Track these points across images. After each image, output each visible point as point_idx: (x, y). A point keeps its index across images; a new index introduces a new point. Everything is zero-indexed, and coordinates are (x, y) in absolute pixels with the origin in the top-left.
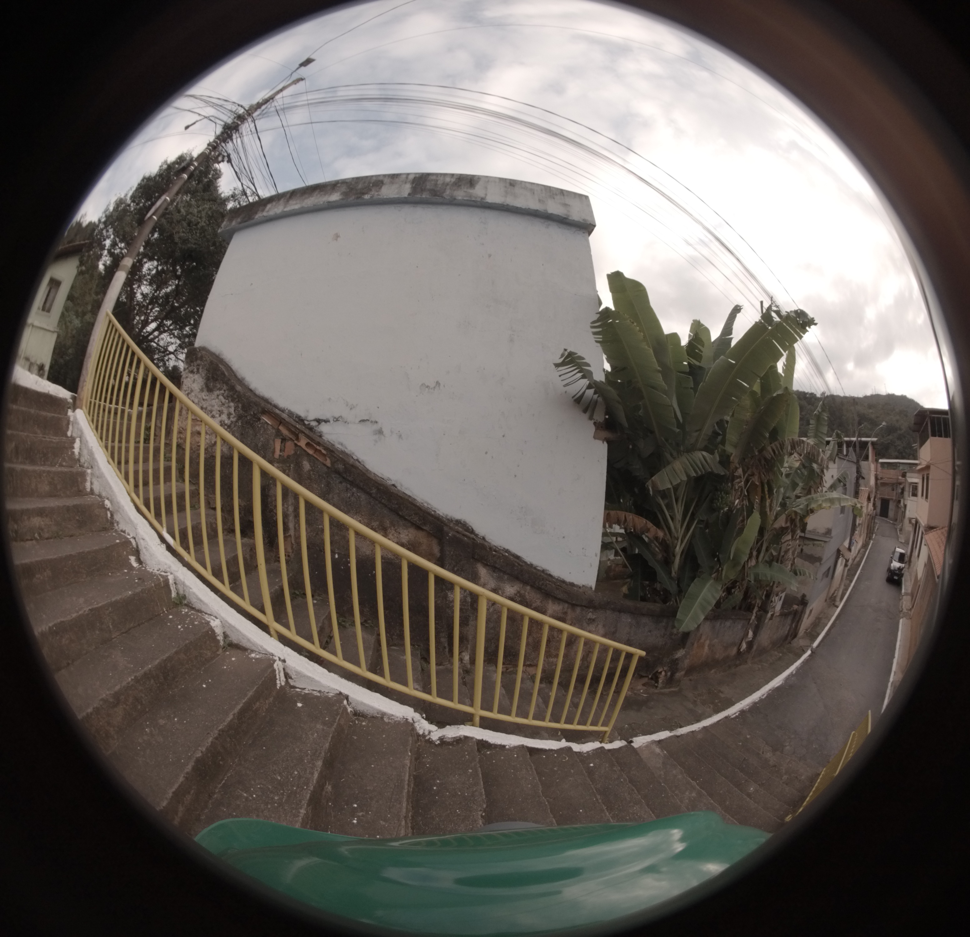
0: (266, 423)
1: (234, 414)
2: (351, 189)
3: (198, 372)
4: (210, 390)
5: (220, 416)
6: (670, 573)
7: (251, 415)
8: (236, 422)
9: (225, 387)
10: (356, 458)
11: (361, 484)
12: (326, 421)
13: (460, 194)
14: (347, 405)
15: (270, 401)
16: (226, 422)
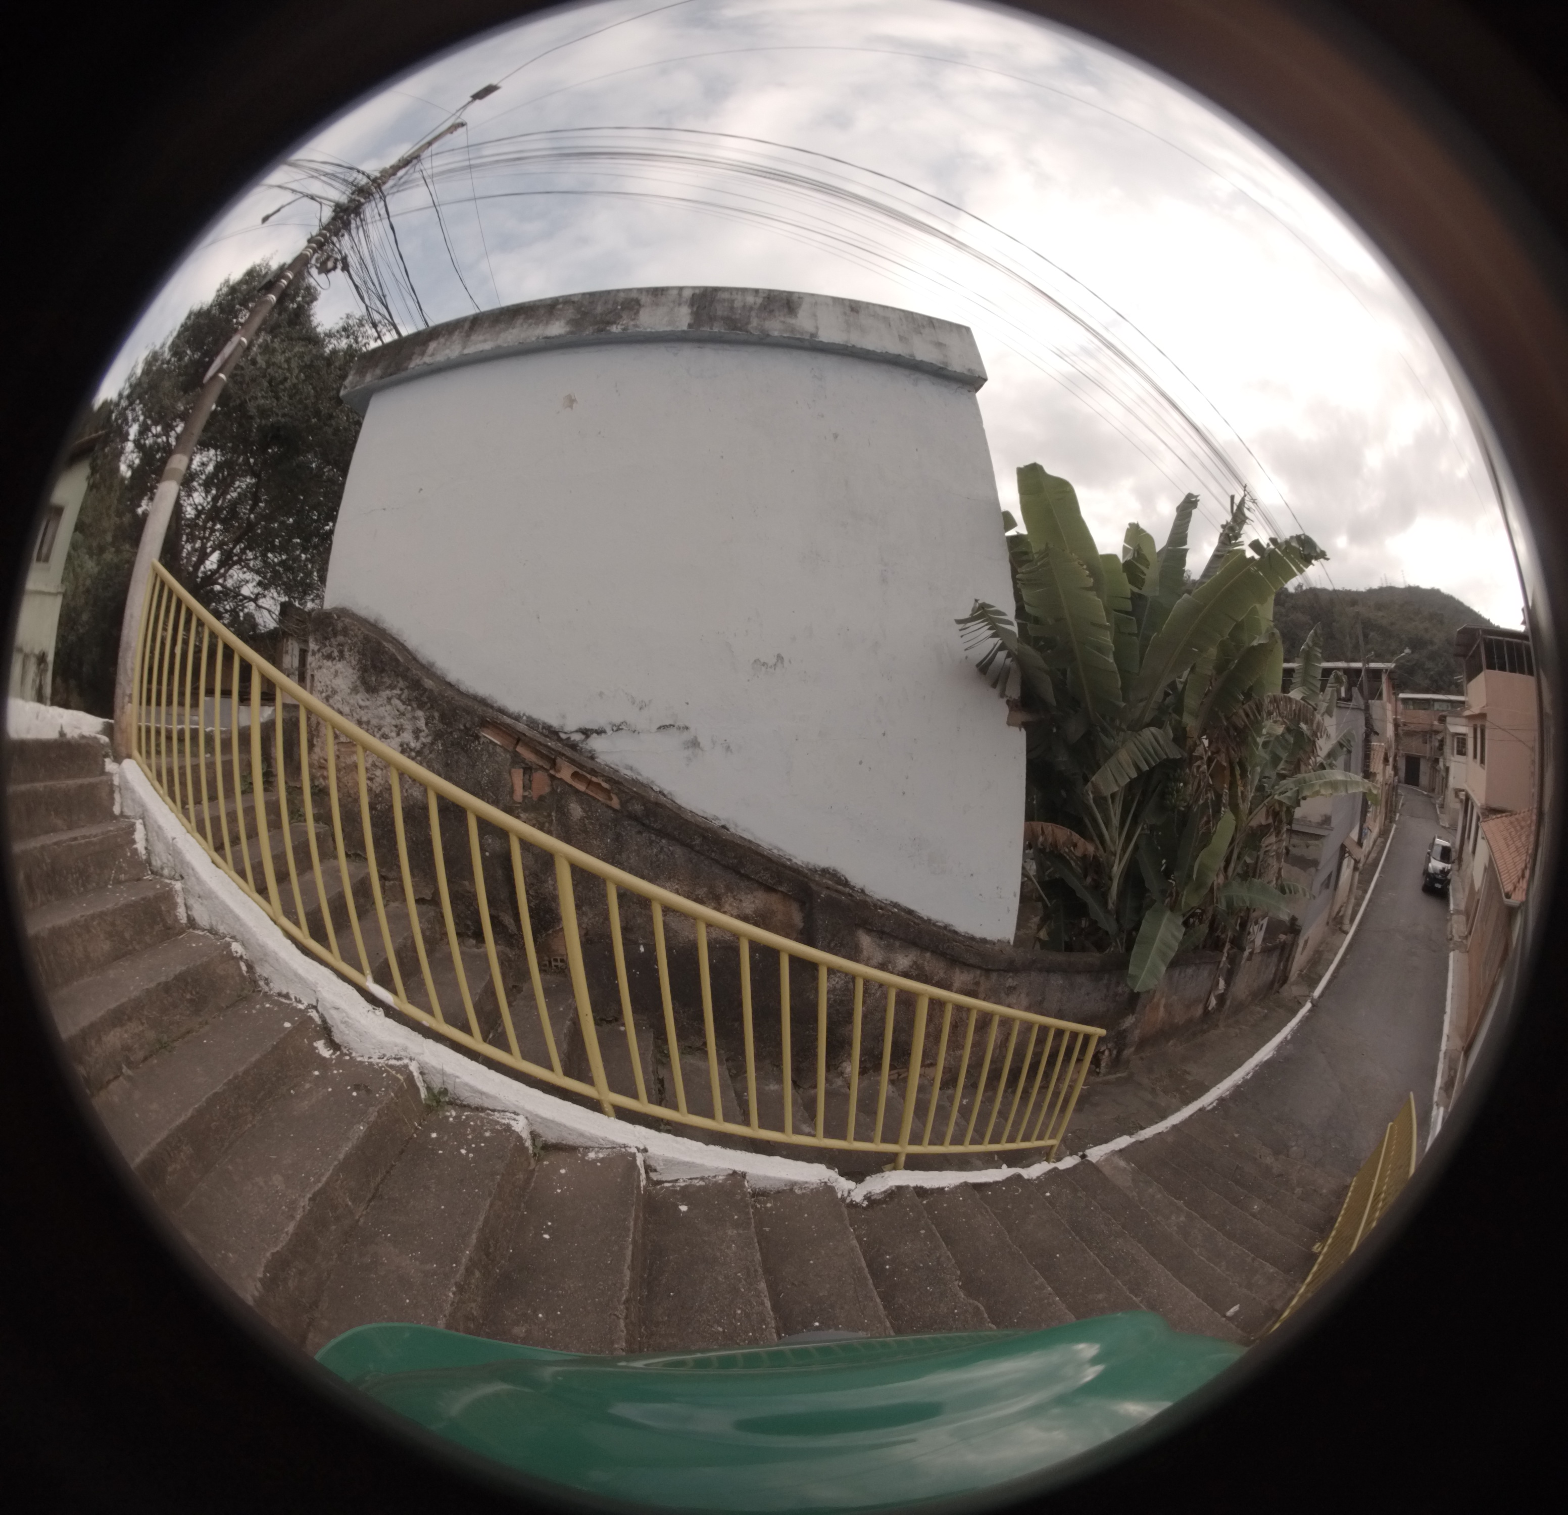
0: (491, 742)
1: (426, 731)
2: (585, 314)
3: (342, 657)
4: (371, 690)
5: (398, 734)
6: (1106, 904)
7: (460, 730)
8: (432, 744)
9: (402, 684)
10: (658, 789)
11: (676, 833)
12: (600, 732)
13: (775, 326)
14: (633, 703)
15: (489, 701)
16: (413, 745)
